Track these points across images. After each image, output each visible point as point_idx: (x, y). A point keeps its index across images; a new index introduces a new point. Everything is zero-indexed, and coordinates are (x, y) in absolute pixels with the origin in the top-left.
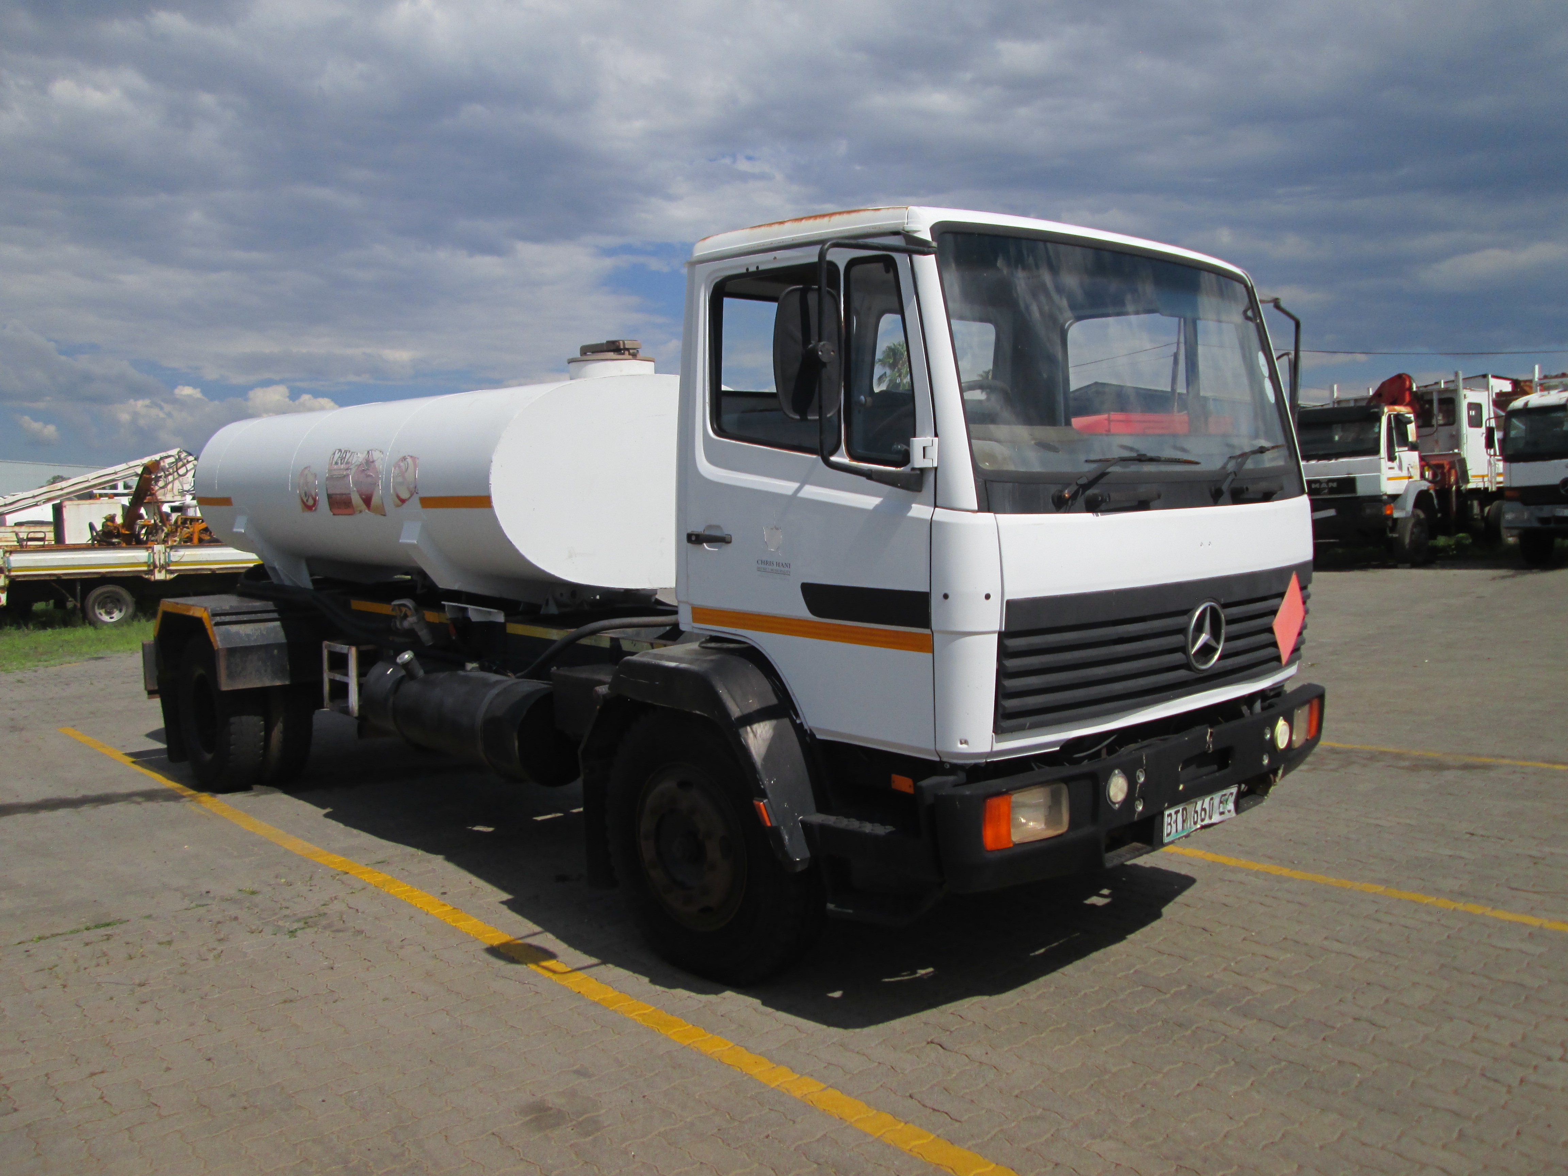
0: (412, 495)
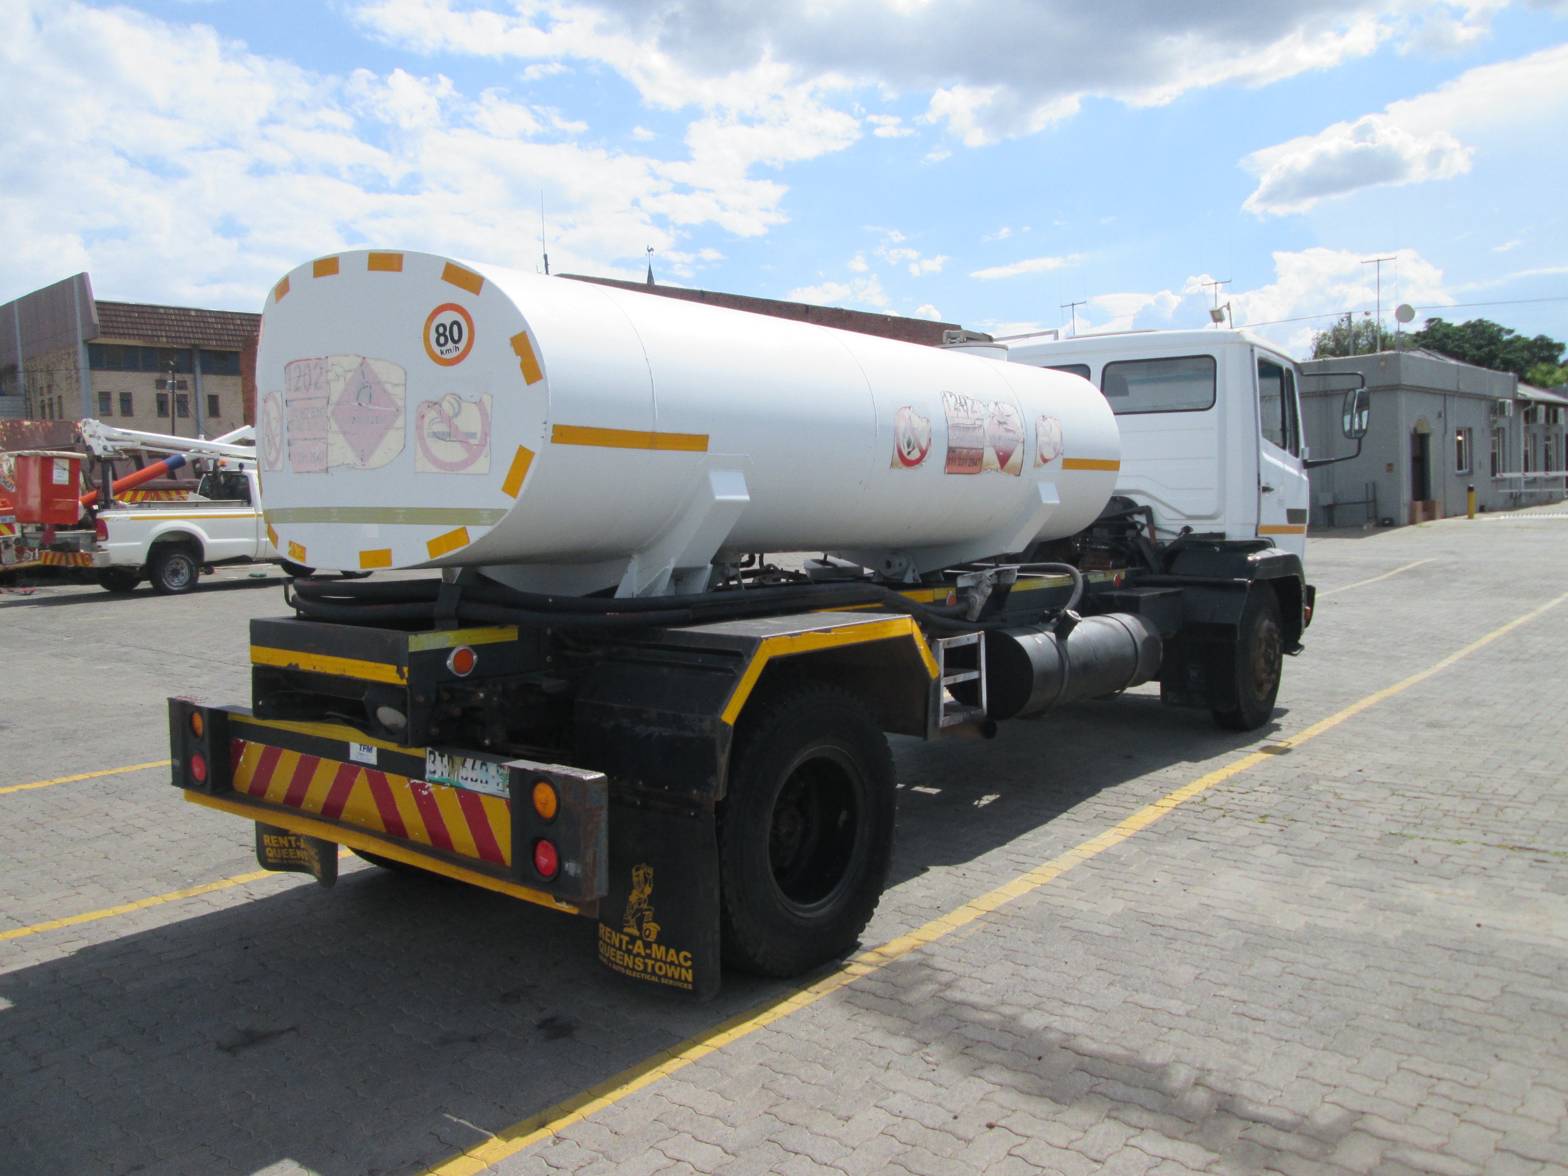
0: (1057, 455)
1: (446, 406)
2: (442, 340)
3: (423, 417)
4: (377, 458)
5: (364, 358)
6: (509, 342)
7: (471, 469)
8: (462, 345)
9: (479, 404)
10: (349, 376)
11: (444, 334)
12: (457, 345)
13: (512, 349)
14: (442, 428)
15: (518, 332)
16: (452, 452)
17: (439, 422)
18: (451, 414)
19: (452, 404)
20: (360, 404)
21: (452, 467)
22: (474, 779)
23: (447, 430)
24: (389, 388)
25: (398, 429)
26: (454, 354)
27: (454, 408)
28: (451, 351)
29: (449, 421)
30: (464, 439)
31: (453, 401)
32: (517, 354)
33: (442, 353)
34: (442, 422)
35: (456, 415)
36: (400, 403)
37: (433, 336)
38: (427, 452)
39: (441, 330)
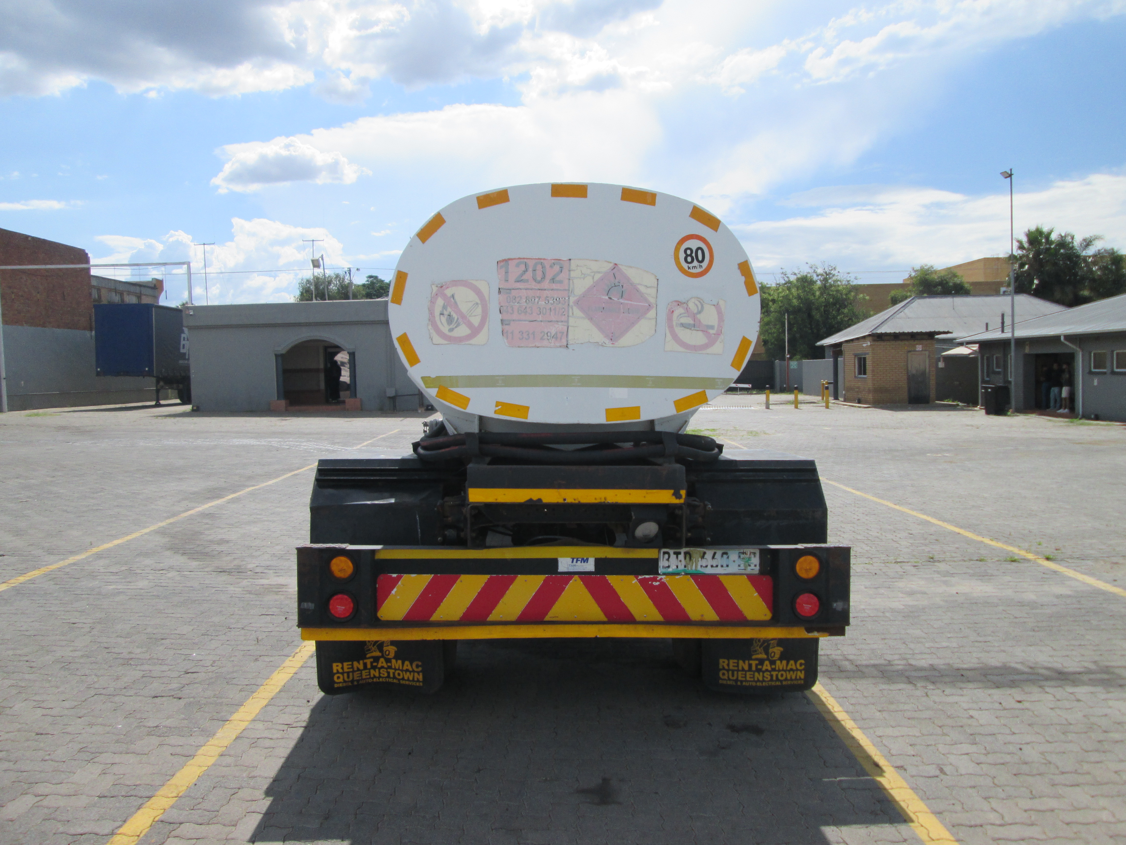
1: (691, 305)
2: (689, 259)
3: (673, 311)
4: (627, 339)
5: (616, 264)
6: (737, 266)
7: (709, 351)
8: (705, 264)
9: (717, 306)
10: (598, 277)
11: (691, 255)
12: (701, 264)
13: (739, 271)
14: (689, 321)
15: (742, 260)
16: (697, 338)
17: (686, 316)
18: (695, 311)
19: (697, 305)
20: (610, 298)
21: (695, 348)
22: (714, 565)
23: (692, 322)
24: (642, 289)
25: (650, 319)
26: (699, 270)
27: (698, 307)
28: (696, 267)
29: (694, 316)
30: (705, 330)
31: (697, 302)
32: (742, 275)
33: (689, 268)
34: (689, 317)
35: (699, 312)
36: (652, 300)
37: (682, 256)
38: (675, 338)
39: (689, 252)
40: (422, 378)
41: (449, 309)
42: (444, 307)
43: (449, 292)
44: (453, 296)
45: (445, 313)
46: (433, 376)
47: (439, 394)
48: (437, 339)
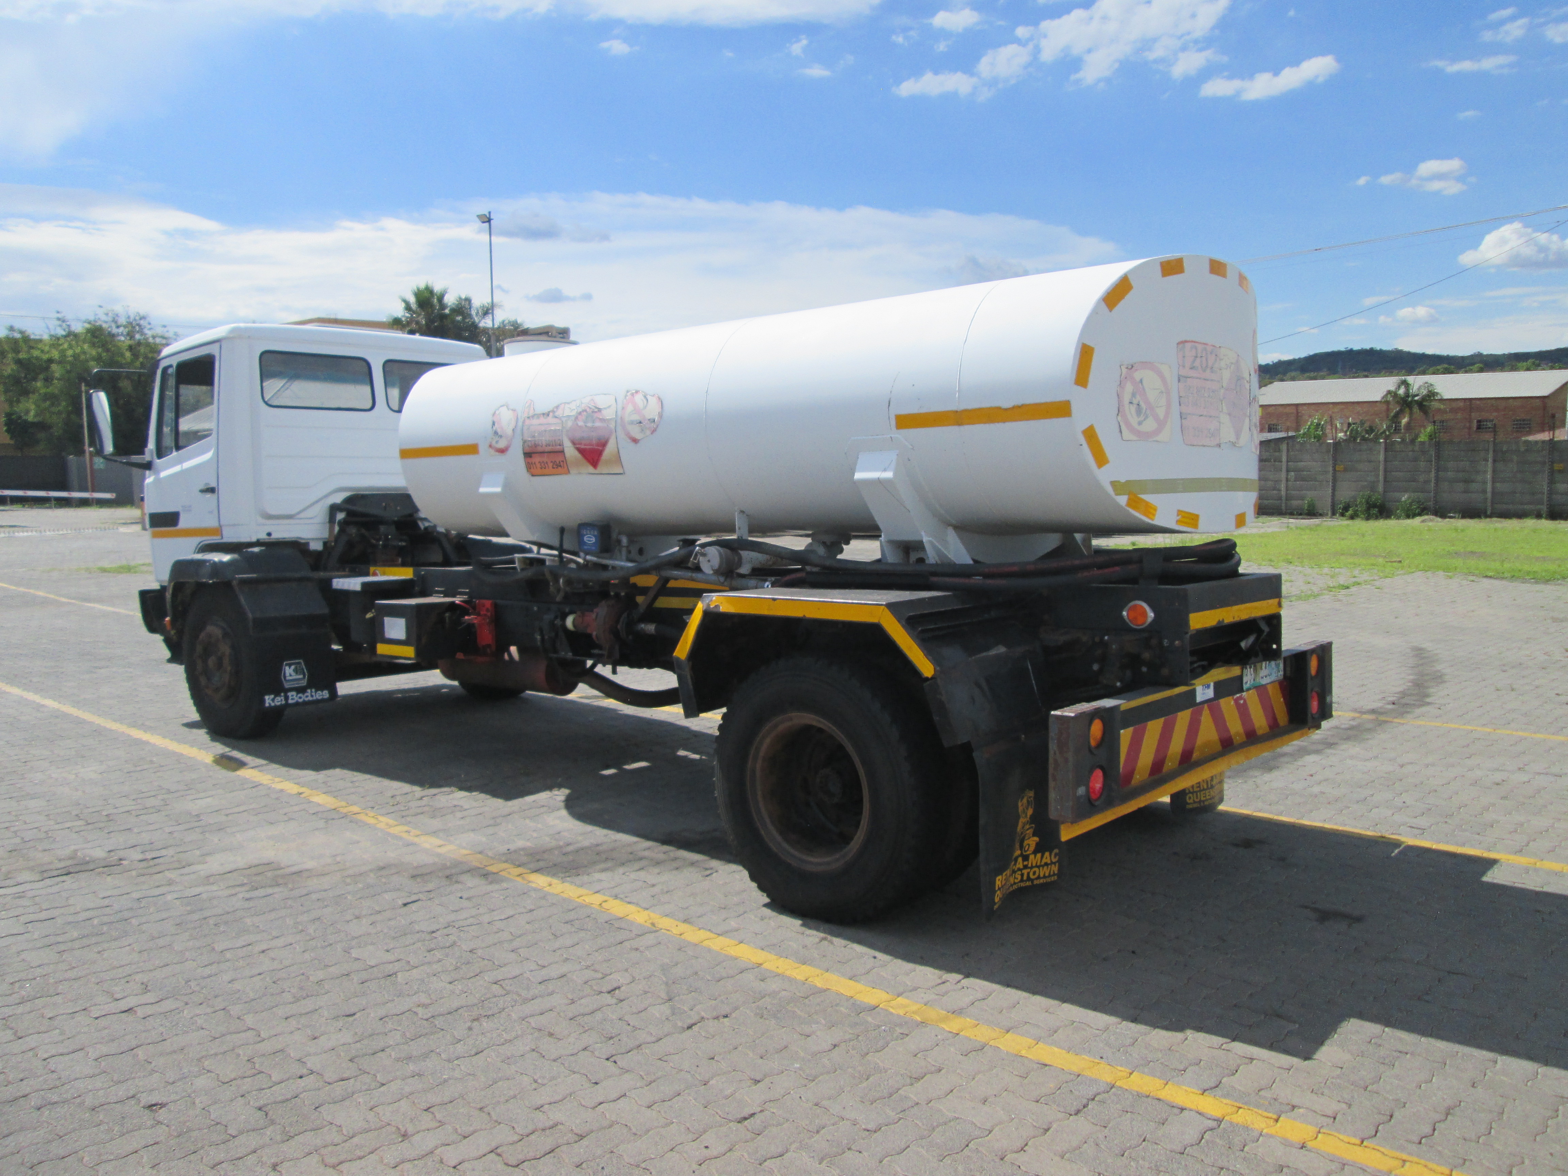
5: (1238, 355)
20: (1236, 393)
24: (1246, 383)
40: (1113, 483)
41: (1138, 398)
42: (1134, 395)
43: (1137, 375)
44: (1141, 381)
45: (1135, 401)
46: (1123, 480)
47: (1129, 504)
48: (1126, 434)
